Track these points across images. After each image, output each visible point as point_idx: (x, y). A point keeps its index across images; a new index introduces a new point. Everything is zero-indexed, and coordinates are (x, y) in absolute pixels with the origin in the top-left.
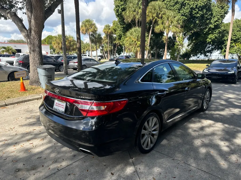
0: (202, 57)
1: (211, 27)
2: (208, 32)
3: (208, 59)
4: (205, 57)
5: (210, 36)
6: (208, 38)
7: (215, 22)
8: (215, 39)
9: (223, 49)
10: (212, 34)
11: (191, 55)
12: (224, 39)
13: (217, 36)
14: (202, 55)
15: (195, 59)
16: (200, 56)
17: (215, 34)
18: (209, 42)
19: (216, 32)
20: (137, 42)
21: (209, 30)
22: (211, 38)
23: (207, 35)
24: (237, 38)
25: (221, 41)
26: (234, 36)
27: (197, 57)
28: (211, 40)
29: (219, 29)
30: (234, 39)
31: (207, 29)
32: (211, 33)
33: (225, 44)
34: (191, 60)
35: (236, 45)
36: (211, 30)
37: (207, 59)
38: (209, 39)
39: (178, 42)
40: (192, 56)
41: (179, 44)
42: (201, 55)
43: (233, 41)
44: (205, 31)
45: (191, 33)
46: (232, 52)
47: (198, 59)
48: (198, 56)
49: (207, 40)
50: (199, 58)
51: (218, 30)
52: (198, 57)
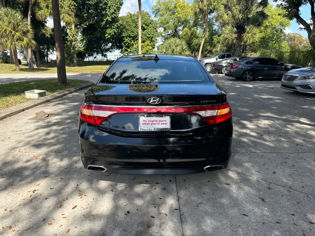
0: (99, 57)
1: (109, 20)
2: (106, 26)
3: (107, 60)
4: (102, 57)
5: (109, 31)
6: (106, 33)
7: (112, 14)
8: (114, 34)
9: (123, 48)
10: (110, 29)
11: (85, 55)
12: (122, 35)
13: (116, 32)
14: (99, 54)
15: (92, 60)
16: (97, 56)
17: (114, 28)
18: (108, 38)
19: (114, 26)
20: (13, 32)
21: (106, 24)
22: (110, 34)
23: (104, 29)
24: (135, 35)
25: (120, 38)
26: (131, 32)
27: (93, 57)
28: (110, 36)
29: (117, 23)
30: (132, 36)
31: (104, 22)
32: (108, 27)
33: (124, 42)
34: (86, 61)
35: (135, 44)
36: (108, 24)
37: (105, 59)
38: (108, 35)
39: (71, 37)
40: (87, 56)
41: (73, 39)
42: (97, 54)
43: (132, 38)
44: (102, 25)
45: (86, 25)
46: (133, 51)
47: (95, 60)
48: (95, 56)
49: (106, 36)
50: (97, 58)
51: (117, 25)
52: (95, 58)
